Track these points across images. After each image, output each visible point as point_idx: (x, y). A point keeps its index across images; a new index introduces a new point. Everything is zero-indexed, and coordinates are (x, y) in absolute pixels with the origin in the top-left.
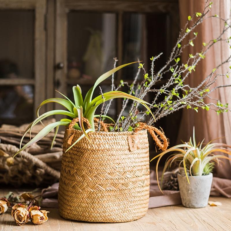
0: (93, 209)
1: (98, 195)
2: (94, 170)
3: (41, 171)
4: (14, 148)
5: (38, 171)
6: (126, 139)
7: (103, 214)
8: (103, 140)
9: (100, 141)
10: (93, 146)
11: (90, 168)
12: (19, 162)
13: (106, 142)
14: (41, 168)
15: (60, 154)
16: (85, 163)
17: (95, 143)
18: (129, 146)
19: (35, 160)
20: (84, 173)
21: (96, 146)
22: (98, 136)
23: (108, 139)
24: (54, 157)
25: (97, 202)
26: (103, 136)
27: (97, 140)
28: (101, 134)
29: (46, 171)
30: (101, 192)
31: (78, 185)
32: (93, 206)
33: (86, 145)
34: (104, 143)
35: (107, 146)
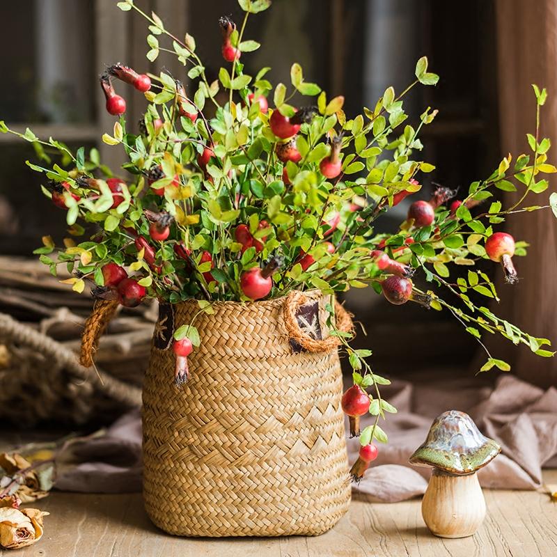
3: (82, 388)
4: (5, 322)
5: (73, 388)
12: (22, 360)
14: (81, 377)
15: (131, 339)
19: (62, 356)
24: (116, 348)
29: (96, 385)
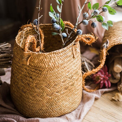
0: (52, 110)
1: (55, 99)
2: (52, 82)
6: (71, 50)
7: (60, 111)
8: (57, 58)
9: (55, 59)
10: (50, 64)
11: (48, 82)
13: (60, 59)
16: (44, 79)
17: (51, 62)
18: (73, 55)
20: (43, 86)
21: (52, 64)
22: (53, 55)
23: (61, 56)
25: (55, 104)
26: (57, 54)
27: (52, 59)
28: (55, 53)
30: (58, 97)
31: (38, 95)
32: (52, 108)
33: (43, 65)
34: (58, 60)
35: (60, 62)
